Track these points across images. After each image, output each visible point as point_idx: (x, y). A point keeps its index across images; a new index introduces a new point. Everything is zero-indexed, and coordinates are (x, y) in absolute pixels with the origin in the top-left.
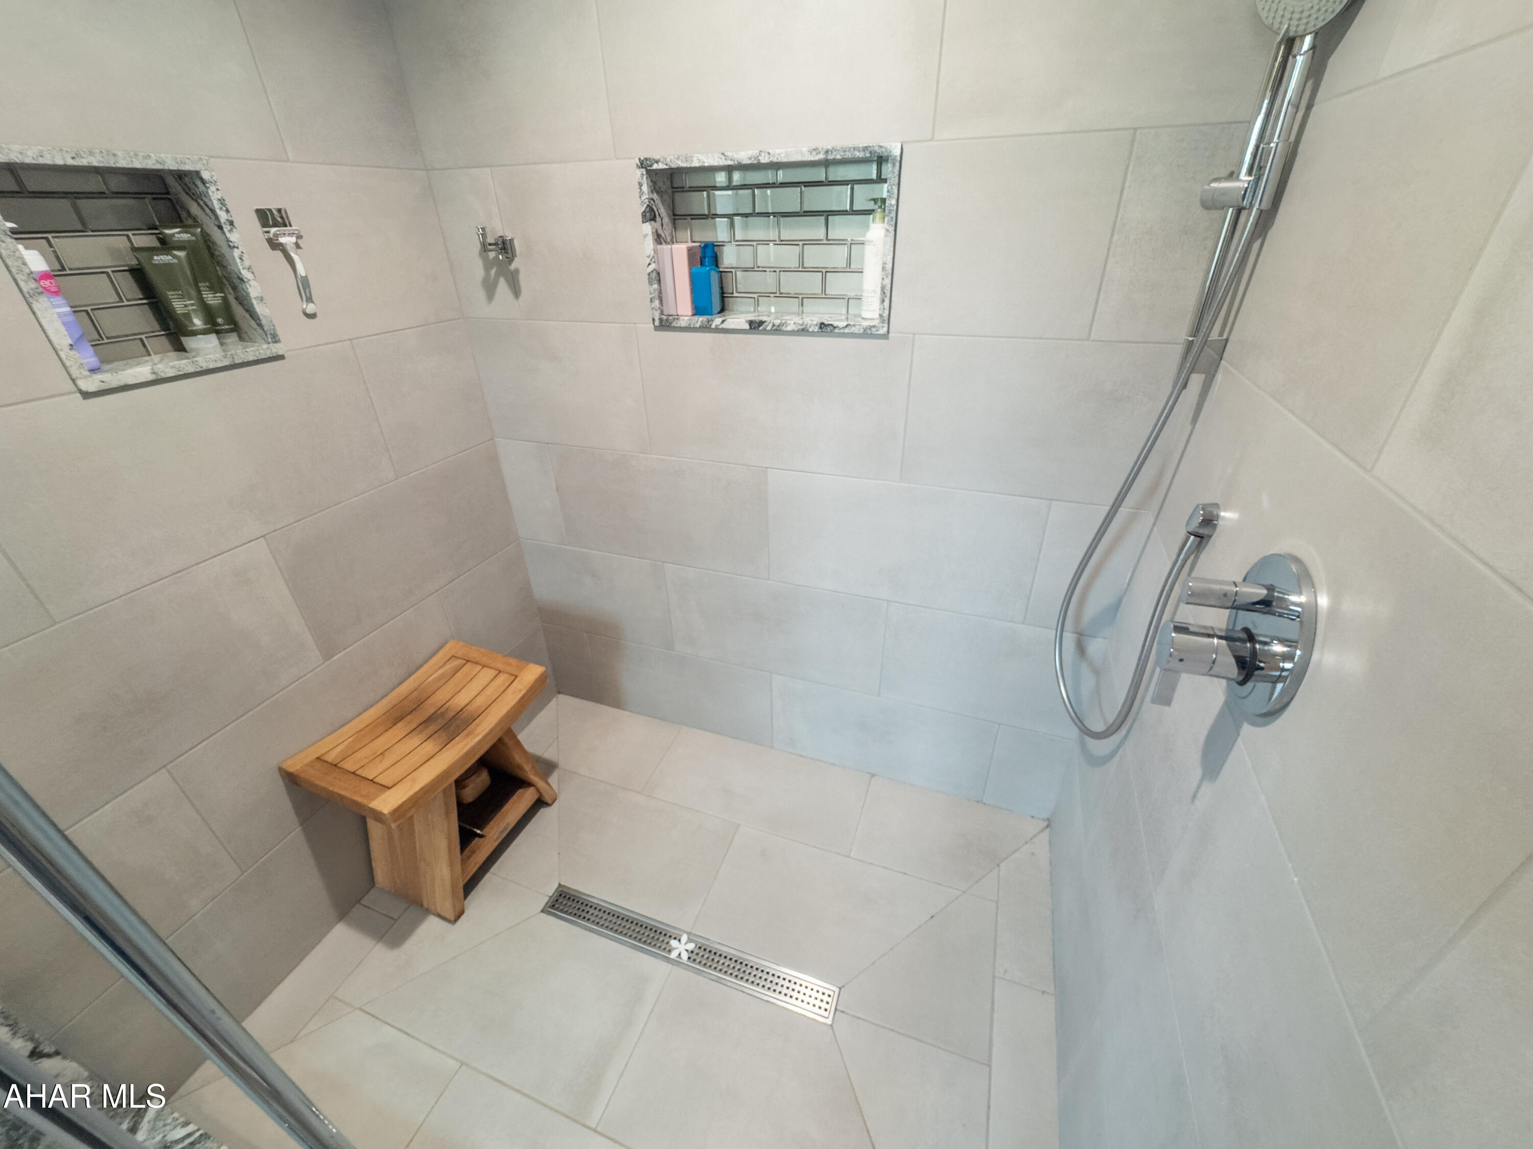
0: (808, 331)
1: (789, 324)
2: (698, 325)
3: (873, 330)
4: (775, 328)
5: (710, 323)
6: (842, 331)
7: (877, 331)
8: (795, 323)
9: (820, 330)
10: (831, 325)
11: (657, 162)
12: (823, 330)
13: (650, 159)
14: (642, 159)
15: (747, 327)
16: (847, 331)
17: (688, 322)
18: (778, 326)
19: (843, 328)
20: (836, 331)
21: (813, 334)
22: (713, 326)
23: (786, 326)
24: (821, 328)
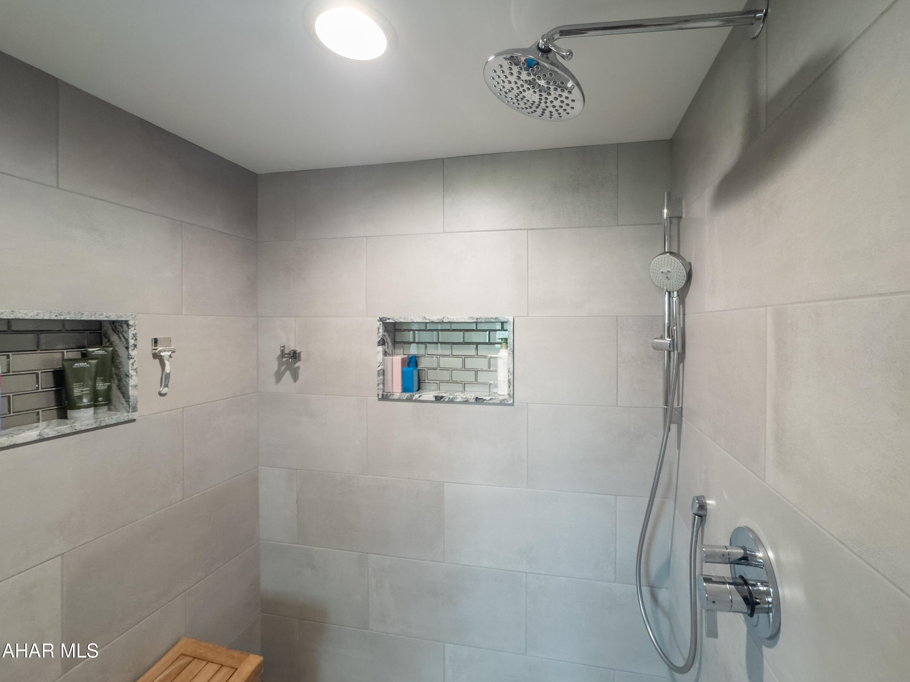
0: (469, 402)
1: (458, 398)
2: (405, 398)
3: (505, 401)
4: (450, 400)
5: (412, 397)
6: (488, 402)
7: (507, 402)
8: (461, 398)
9: (476, 401)
10: (482, 399)
11: (389, 319)
12: (478, 401)
13: (385, 318)
14: (381, 317)
15: (434, 399)
16: (491, 402)
17: (399, 396)
18: (452, 399)
19: (489, 400)
20: (485, 401)
21: (472, 403)
22: (414, 399)
23: (457, 399)
24: (476, 400)
